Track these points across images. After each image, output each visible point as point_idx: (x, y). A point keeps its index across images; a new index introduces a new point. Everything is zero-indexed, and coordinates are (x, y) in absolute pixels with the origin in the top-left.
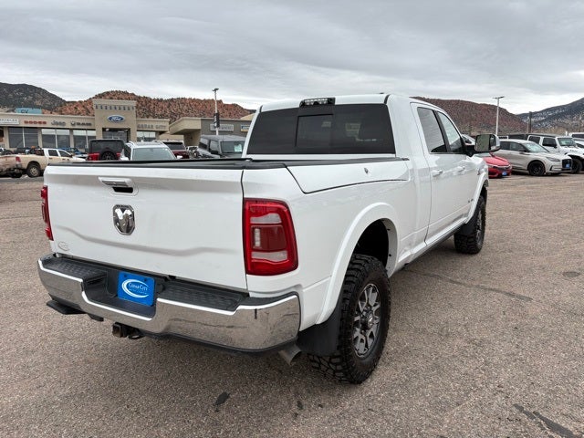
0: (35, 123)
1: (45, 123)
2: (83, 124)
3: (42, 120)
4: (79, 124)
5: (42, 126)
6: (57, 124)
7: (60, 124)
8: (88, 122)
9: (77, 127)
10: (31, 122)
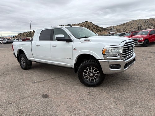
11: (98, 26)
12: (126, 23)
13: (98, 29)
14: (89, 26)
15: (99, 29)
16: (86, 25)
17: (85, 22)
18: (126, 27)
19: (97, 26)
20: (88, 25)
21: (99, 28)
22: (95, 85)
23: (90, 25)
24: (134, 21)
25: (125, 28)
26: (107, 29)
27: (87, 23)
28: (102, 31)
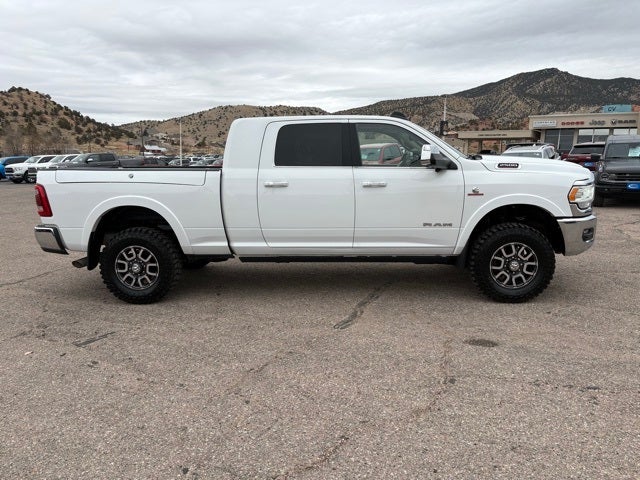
0: (572, 123)
1: (582, 123)
2: (626, 122)
3: (580, 120)
4: (620, 122)
5: (580, 126)
6: (595, 123)
7: (600, 123)
8: (632, 118)
9: (618, 125)
10: (568, 123)
11: (84, 115)
12: (201, 115)
13: (85, 129)
14: (39, 114)
15: (89, 131)
16: (21, 106)
17: (13, 89)
18: (201, 128)
19: (77, 114)
20: (30, 105)
21: (90, 125)
22: (529, 293)
23: (40, 108)
24: (226, 108)
25: (198, 133)
26: (126, 132)
27: (26, 97)
28: (108, 138)
